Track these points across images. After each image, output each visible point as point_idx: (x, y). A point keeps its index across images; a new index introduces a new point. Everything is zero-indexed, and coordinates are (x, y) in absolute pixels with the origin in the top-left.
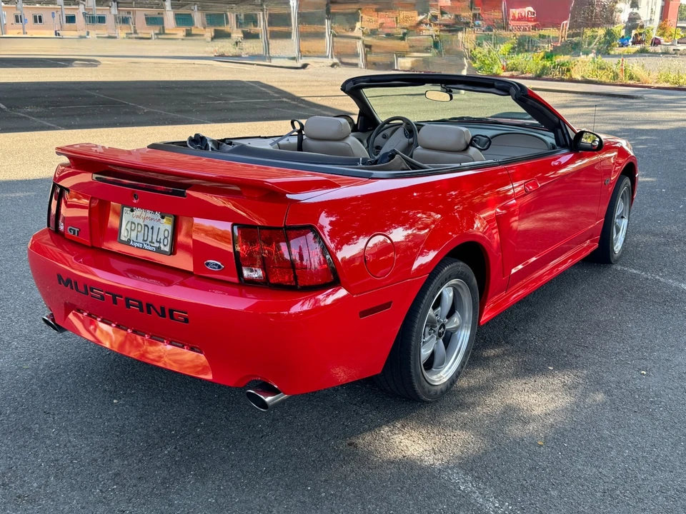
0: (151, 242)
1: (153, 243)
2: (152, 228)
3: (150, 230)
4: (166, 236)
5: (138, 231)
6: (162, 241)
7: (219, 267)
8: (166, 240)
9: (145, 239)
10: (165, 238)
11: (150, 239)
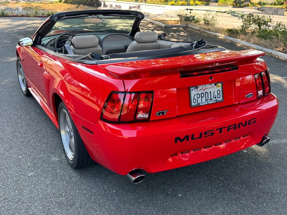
0: (211, 99)
1: (212, 99)
2: (210, 92)
3: (209, 94)
4: (219, 93)
5: (202, 97)
6: (217, 97)
7: (252, 95)
8: (219, 95)
9: (207, 99)
10: (218, 94)
11: (210, 98)
